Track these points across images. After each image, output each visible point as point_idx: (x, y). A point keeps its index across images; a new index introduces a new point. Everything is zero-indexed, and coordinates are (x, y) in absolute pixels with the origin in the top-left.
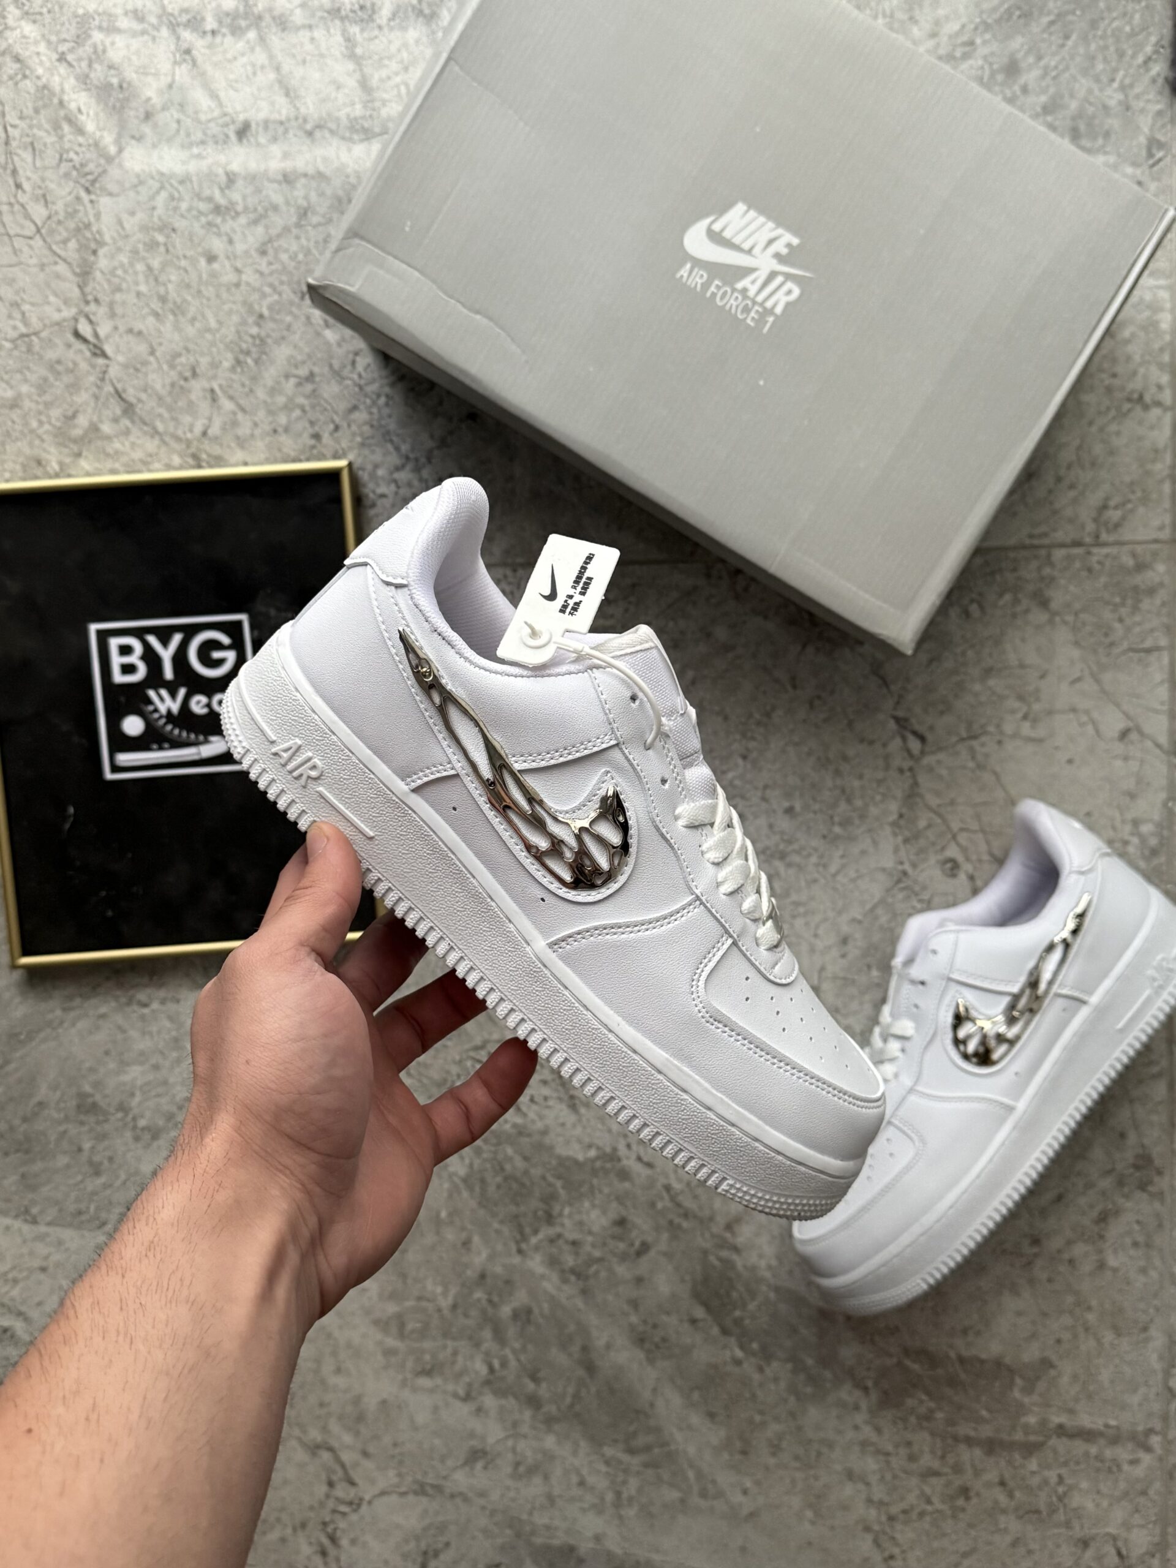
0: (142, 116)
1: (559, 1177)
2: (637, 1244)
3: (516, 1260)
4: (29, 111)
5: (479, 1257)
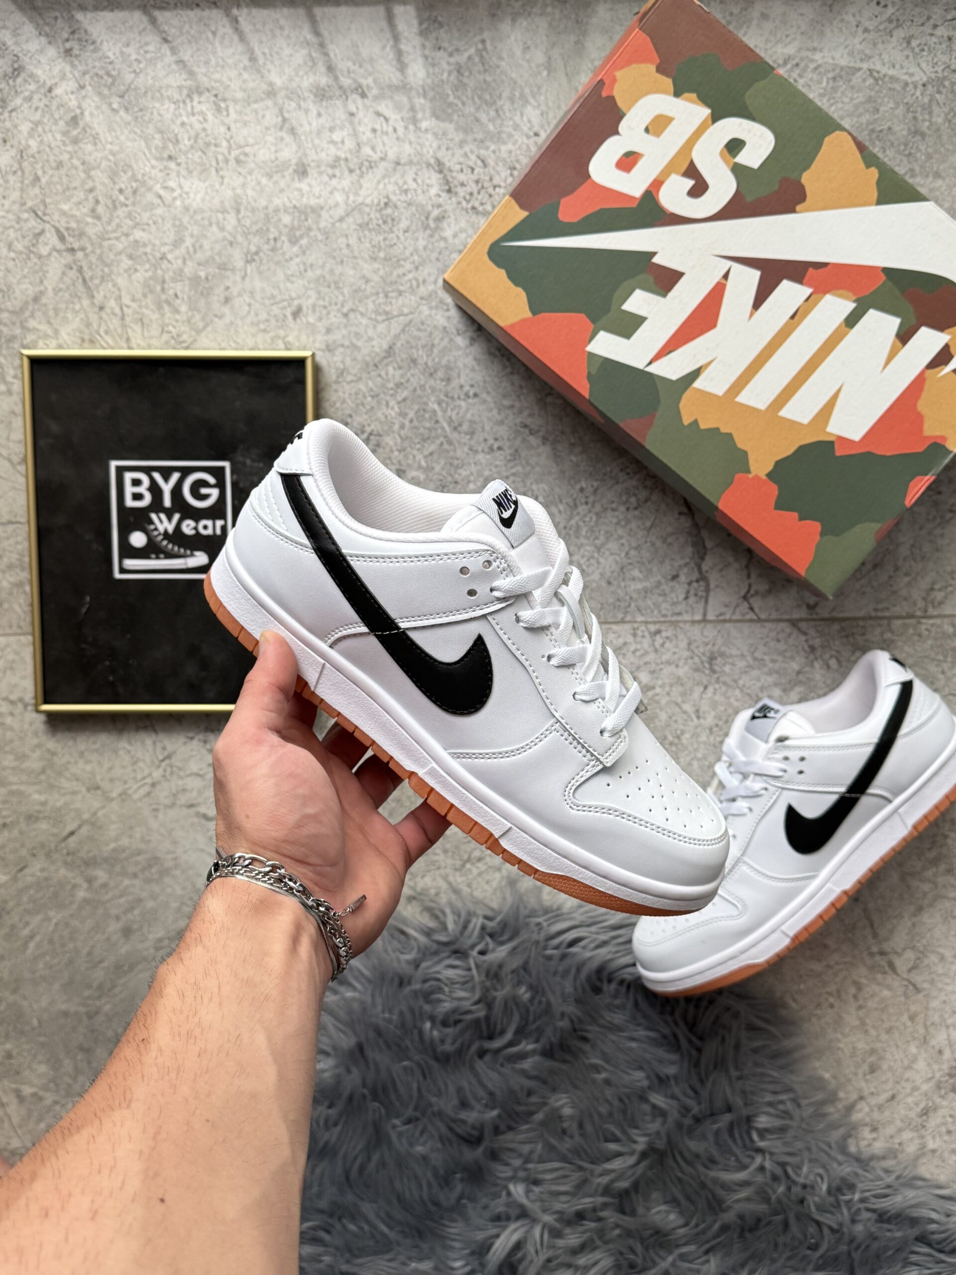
0: (223, 300)
4: (139, 296)
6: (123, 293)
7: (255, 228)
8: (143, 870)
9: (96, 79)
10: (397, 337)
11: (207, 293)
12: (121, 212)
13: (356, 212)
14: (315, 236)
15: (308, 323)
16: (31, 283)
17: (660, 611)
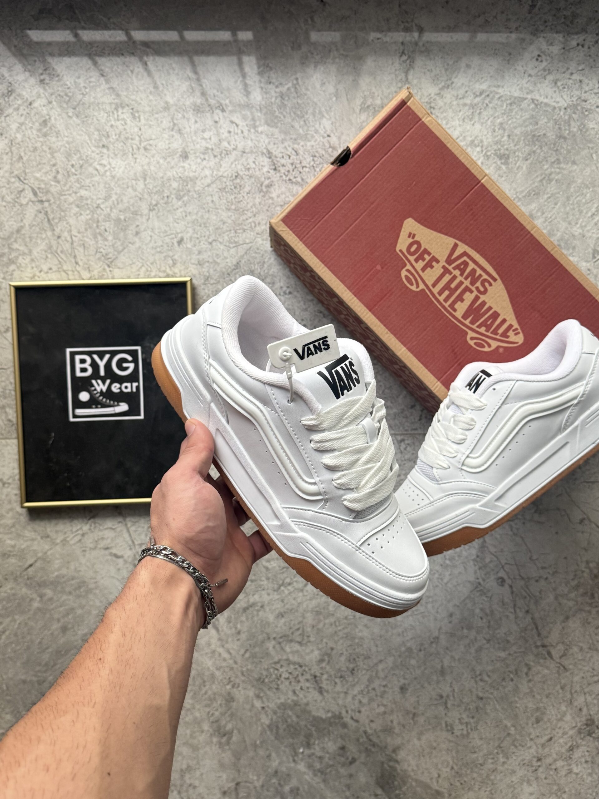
0: (134, 233)
1: (313, 726)
2: (350, 759)
3: (292, 765)
4: (82, 230)
5: (275, 764)
6: (73, 228)
7: (155, 190)
8: (75, 589)
9: (59, 98)
10: (242, 257)
11: (124, 229)
12: (73, 179)
13: (218, 181)
14: (192, 195)
15: (187, 248)
16: (15, 221)
17: (404, 428)
